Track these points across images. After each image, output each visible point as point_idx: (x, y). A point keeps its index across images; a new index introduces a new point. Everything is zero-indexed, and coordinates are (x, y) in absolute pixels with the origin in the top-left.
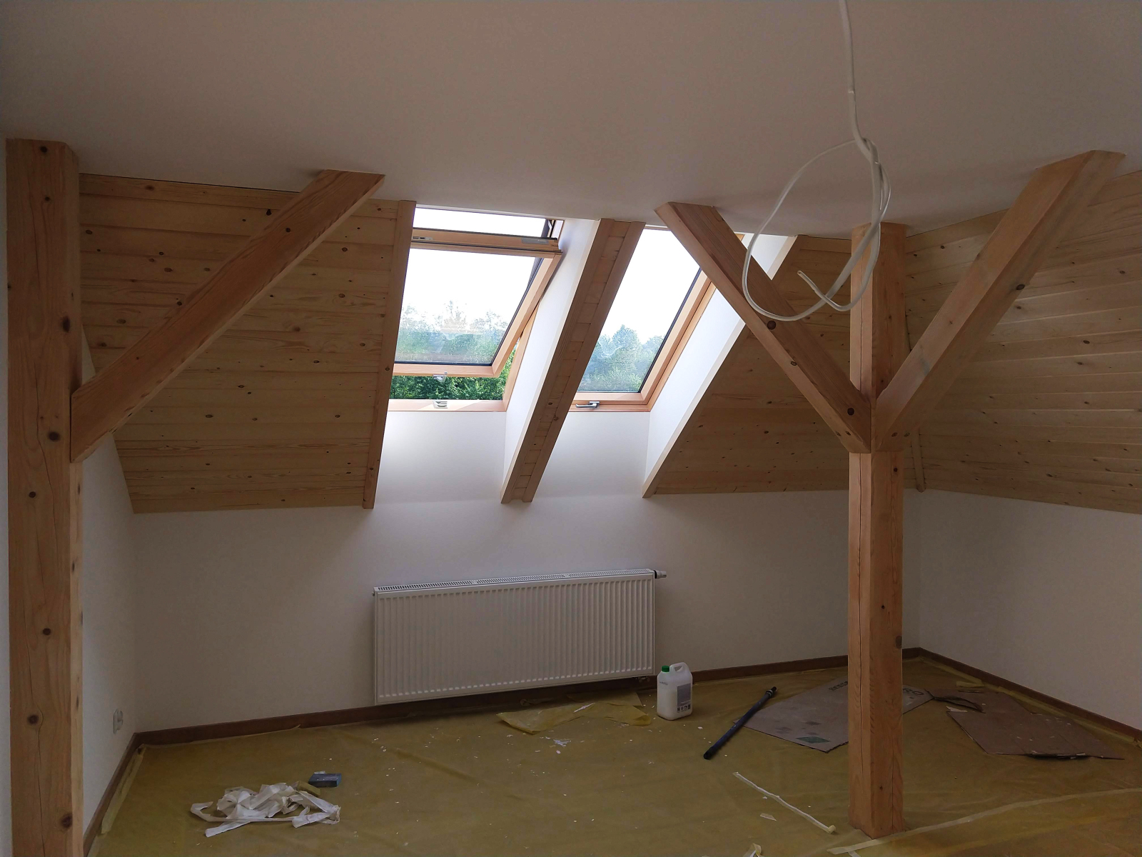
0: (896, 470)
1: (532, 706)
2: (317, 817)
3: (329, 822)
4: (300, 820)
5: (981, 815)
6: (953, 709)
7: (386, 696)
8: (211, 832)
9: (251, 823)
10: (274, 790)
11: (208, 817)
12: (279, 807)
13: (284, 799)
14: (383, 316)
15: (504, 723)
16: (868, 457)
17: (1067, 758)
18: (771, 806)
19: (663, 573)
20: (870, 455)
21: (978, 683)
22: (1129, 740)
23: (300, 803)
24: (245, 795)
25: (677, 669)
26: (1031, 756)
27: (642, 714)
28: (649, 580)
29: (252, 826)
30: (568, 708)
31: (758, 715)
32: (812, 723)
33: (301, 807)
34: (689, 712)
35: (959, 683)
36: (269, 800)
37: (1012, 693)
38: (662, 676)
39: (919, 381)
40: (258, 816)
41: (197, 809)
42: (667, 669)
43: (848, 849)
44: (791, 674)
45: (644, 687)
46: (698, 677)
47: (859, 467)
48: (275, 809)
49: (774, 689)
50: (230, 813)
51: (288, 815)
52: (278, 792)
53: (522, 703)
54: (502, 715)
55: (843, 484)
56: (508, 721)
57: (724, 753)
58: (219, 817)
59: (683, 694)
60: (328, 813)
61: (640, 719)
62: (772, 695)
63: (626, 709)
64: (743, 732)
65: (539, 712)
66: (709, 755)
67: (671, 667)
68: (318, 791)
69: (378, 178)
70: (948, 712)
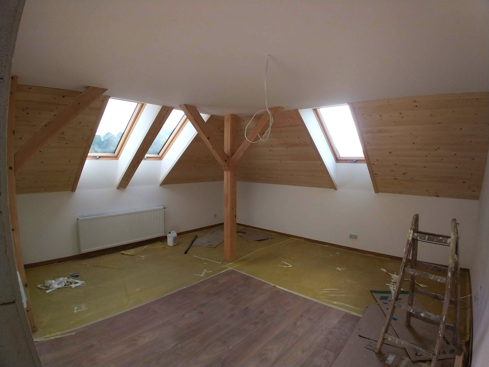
0: (235, 175)
1: (129, 249)
2: (78, 285)
3: (81, 285)
4: (73, 286)
5: (251, 253)
6: (239, 234)
7: (84, 250)
8: (48, 292)
9: (58, 288)
10: (61, 279)
11: (44, 288)
12: (65, 283)
13: (66, 281)
14: (91, 130)
15: (123, 254)
16: (229, 172)
17: (265, 240)
18: (205, 261)
19: (166, 207)
20: (230, 172)
21: (243, 227)
22: (275, 234)
23: (70, 282)
24: (53, 281)
25: (173, 232)
26: (257, 241)
27: (163, 246)
28: (162, 209)
29: (58, 289)
30: (141, 248)
31: (194, 242)
32: (209, 242)
33: (71, 283)
34: (176, 244)
35: (240, 228)
36: (60, 282)
37: (251, 228)
38: (168, 235)
39: (242, 154)
40: (60, 286)
41: (39, 286)
42: (170, 233)
43: (226, 266)
44: (200, 231)
45: (163, 239)
46: (178, 234)
47: (227, 175)
48: (63, 284)
49: (197, 235)
50: (51, 286)
51: (68, 285)
52: (63, 280)
53: (126, 248)
54: (122, 252)
55: (222, 179)
56: (124, 253)
57: (189, 252)
58: (48, 288)
59: (175, 239)
60: (81, 283)
61: (163, 247)
62: (196, 237)
63: (159, 246)
64: (192, 246)
65: (133, 250)
66: (186, 253)
67: (171, 232)
68: (74, 278)
69: (106, 90)
70: (239, 235)
